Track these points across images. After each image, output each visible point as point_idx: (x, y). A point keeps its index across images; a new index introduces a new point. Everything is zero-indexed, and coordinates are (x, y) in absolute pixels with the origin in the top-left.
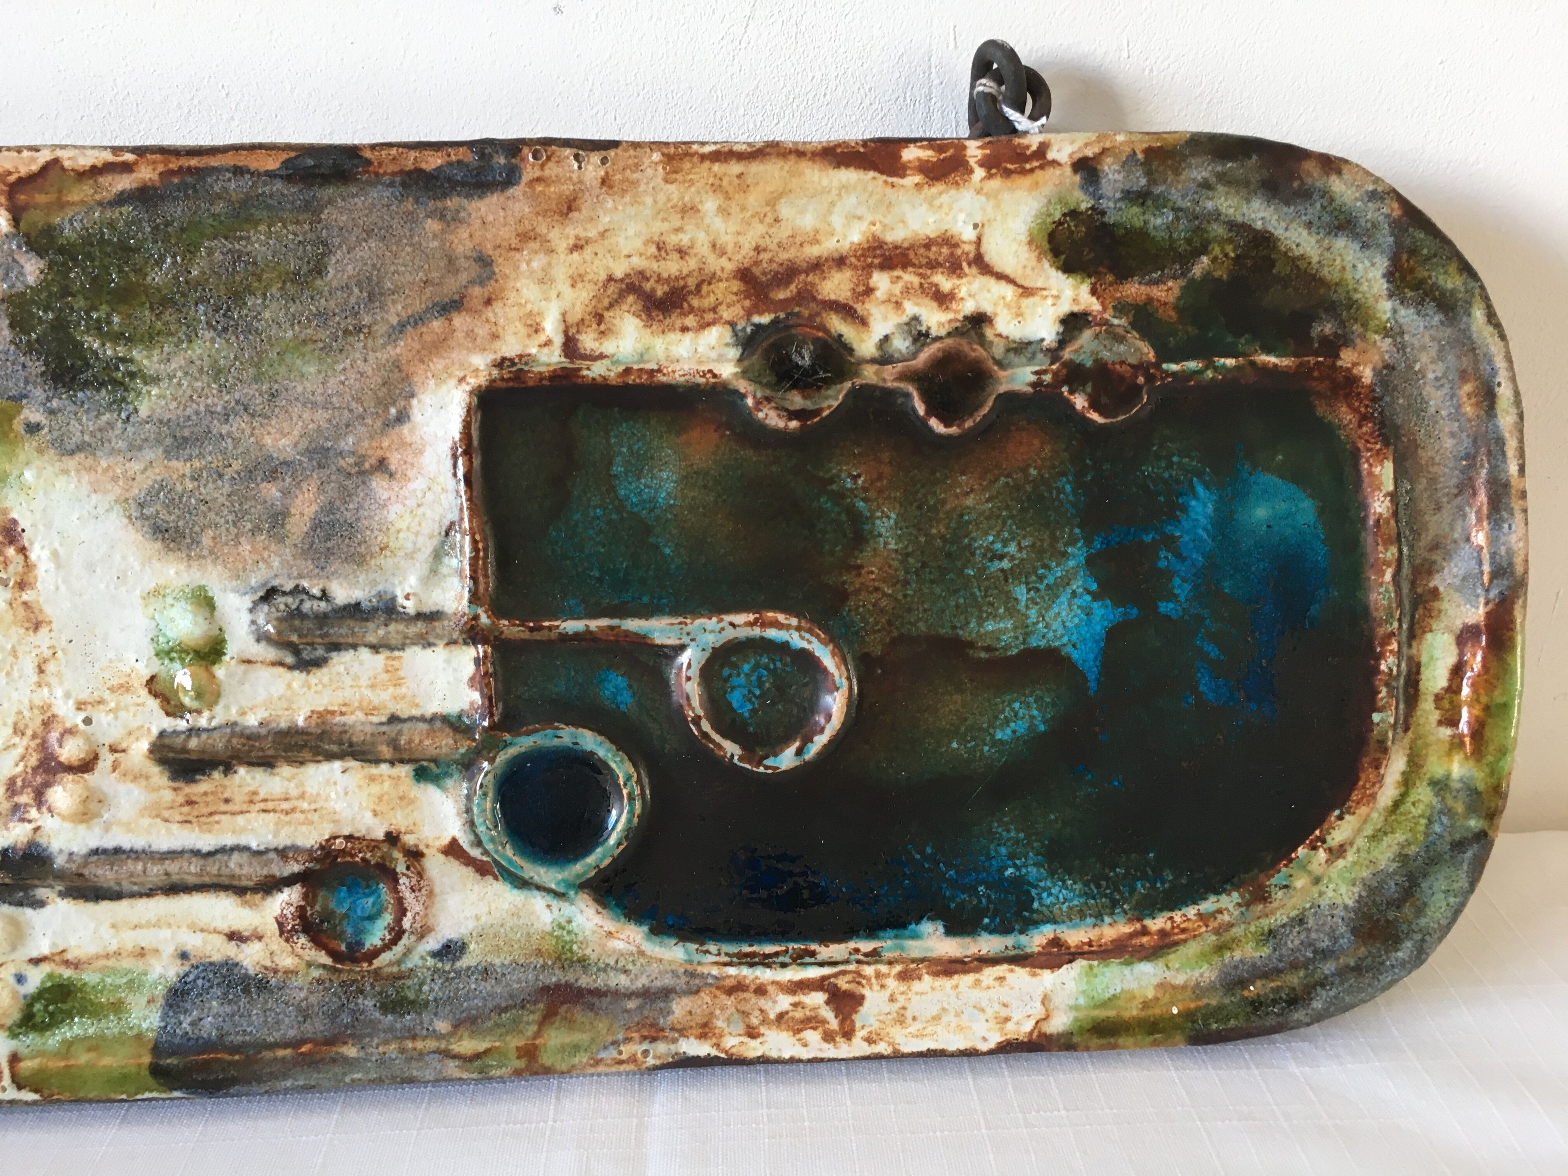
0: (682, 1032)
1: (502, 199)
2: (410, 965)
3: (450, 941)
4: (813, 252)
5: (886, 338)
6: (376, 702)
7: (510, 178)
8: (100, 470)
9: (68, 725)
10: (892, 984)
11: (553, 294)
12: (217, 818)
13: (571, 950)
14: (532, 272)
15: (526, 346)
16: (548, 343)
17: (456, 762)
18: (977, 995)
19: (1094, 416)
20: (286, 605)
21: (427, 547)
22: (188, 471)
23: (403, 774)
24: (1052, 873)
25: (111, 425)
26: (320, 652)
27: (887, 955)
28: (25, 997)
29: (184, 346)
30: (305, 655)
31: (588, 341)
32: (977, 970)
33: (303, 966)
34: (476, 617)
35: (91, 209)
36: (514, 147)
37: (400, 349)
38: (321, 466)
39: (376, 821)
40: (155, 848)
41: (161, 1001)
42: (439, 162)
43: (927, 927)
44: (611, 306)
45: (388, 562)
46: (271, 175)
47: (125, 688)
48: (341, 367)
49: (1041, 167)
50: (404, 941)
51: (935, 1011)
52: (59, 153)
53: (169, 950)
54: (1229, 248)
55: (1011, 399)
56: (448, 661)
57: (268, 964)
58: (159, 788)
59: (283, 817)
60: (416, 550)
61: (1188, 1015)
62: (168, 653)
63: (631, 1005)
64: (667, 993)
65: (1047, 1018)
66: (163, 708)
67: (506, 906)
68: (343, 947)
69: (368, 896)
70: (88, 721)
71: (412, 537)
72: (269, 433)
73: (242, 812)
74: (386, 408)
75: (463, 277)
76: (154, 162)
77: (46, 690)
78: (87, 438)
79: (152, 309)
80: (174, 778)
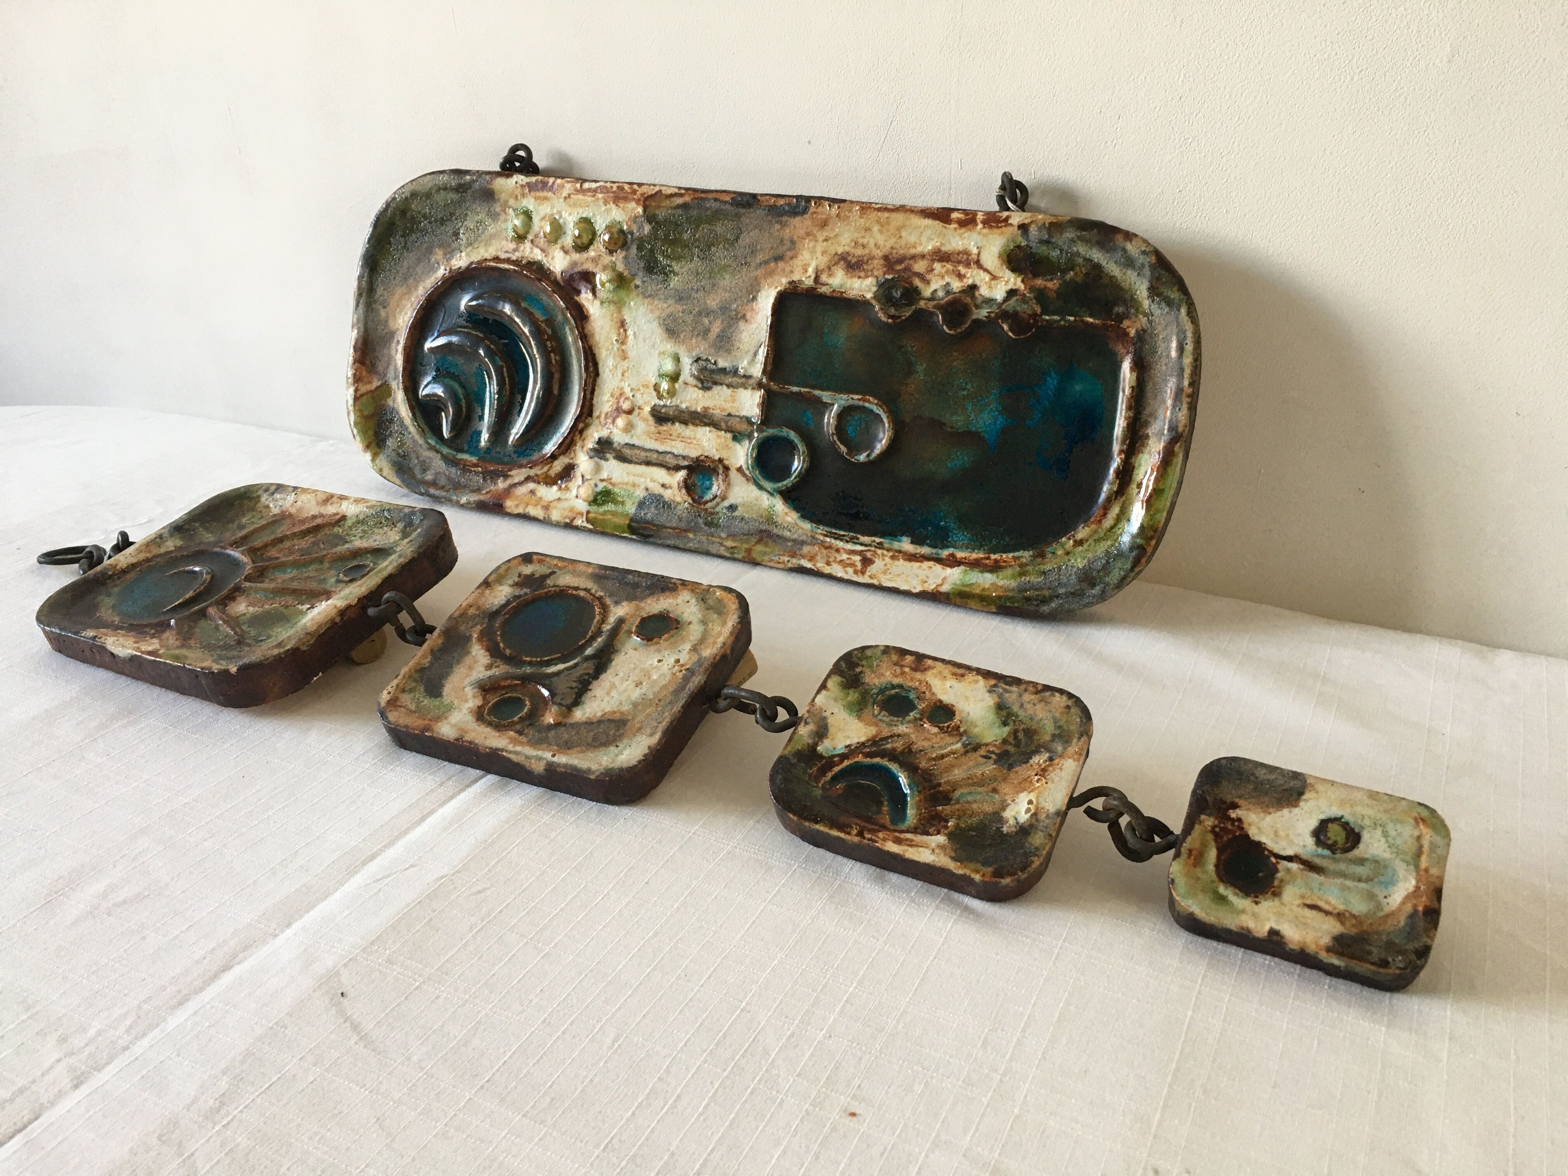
0: (803, 557)
1: (802, 219)
2: (718, 510)
3: (732, 504)
4: (913, 251)
5: (935, 291)
6: (725, 407)
7: (805, 211)
8: (654, 305)
9: (627, 397)
10: (887, 560)
11: (815, 258)
12: (666, 440)
13: (772, 518)
14: (809, 248)
15: (801, 277)
16: (810, 276)
17: (746, 435)
18: (920, 572)
19: (1011, 334)
20: (703, 364)
21: (752, 350)
22: (681, 310)
23: (729, 437)
24: (959, 527)
25: (660, 289)
26: (710, 384)
27: (886, 545)
28: (596, 492)
29: (689, 263)
30: (705, 385)
31: (824, 278)
32: (921, 562)
33: (683, 502)
34: (763, 380)
35: (668, 209)
36: (808, 199)
37: (760, 272)
38: (723, 314)
39: (717, 453)
40: (645, 447)
41: (637, 504)
42: (783, 202)
43: (904, 539)
44: (834, 265)
45: (738, 354)
46: (727, 202)
47: (646, 386)
48: (737, 277)
49: (1005, 226)
50: (718, 500)
51: (898, 573)
52: (662, 188)
53: (643, 486)
54: (1083, 269)
55: (977, 322)
56: (752, 396)
57: (672, 498)
58: (650, 426)
59: (687, 444)
60: (749, 351)
61: (999, 598)
62: (662, 376)
63: (789, 544)
64: (803, 543)
65: (941, 585)
66: (657, 396)
67: (754, 495)
68: (697, 498)
69: (708, 480)
70: (633, 396)
71: (748, 345)
72: (709, 299)
73: (674, 440)
74: (750, 295)
75: (785, 248)
76: (690, 194)
77: (623, 382)
78: (652, 293)
79: (681, 248)
80: (656, 422)
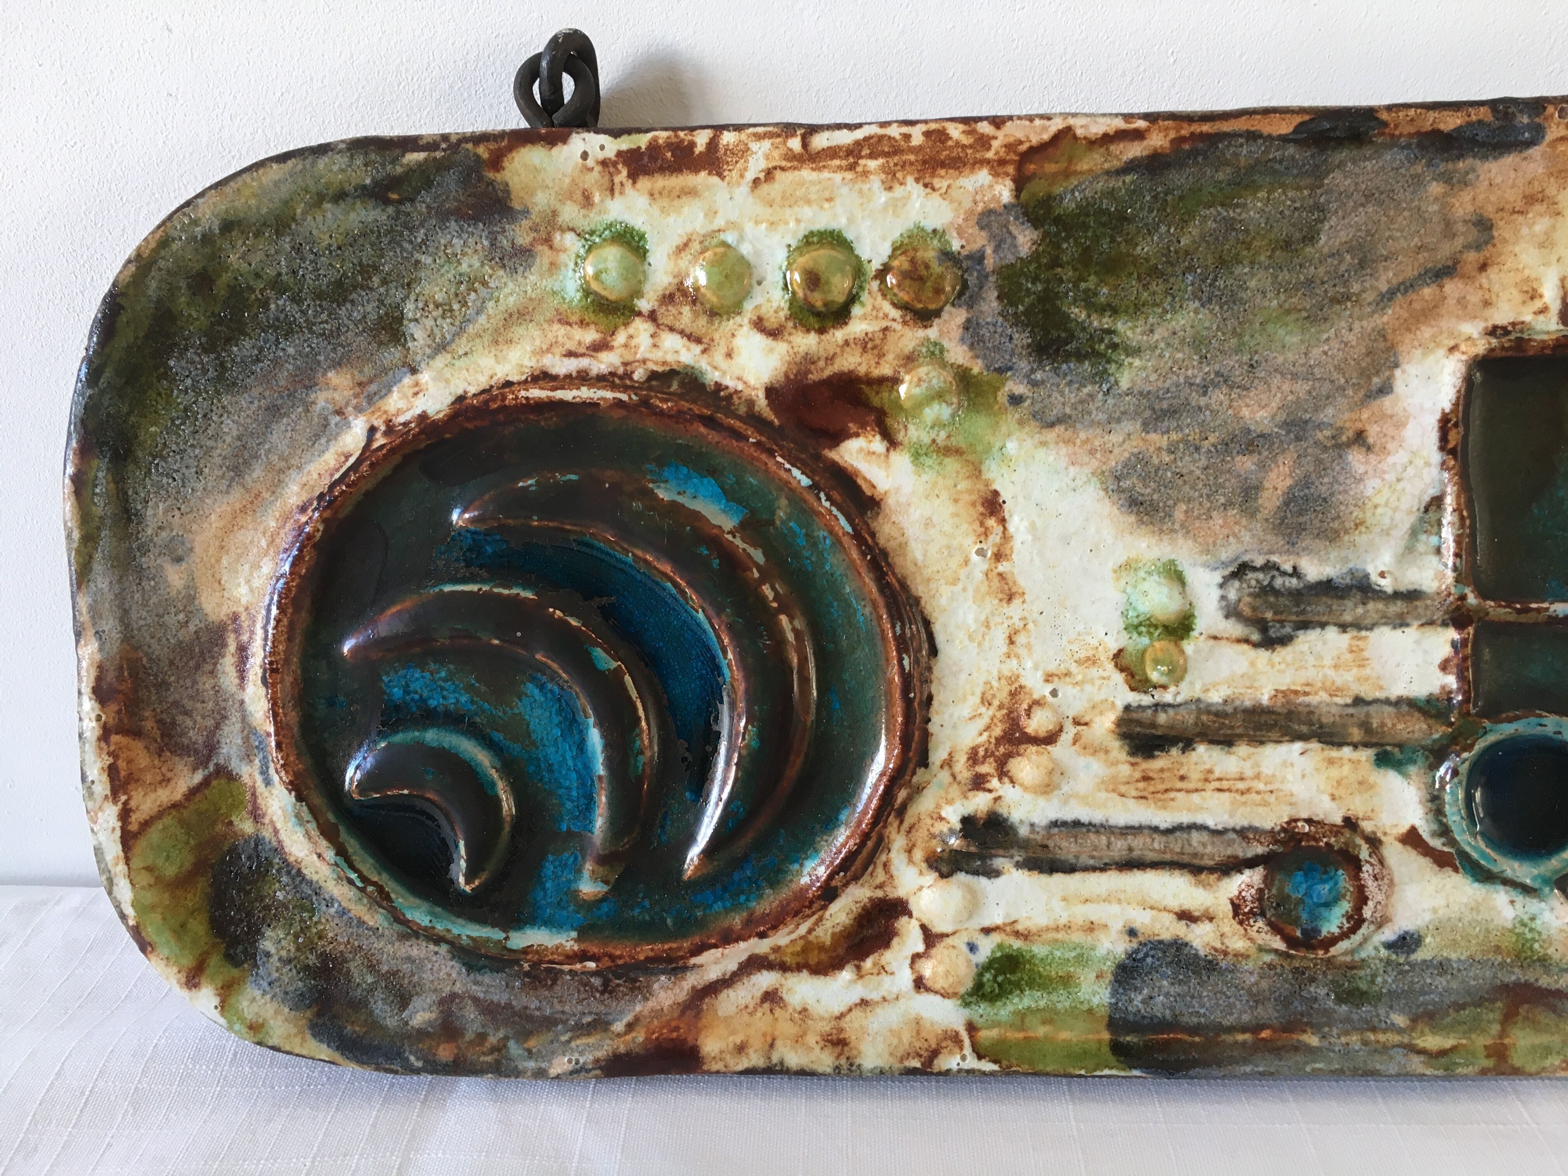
1: (1517, 159)
2: (1363, 955)
3: (1407, 933)
6: (1339, 682)
8: (1078, 441)
9: (1036, 696)
11: (1554, 259)
12: (1172, 795)
13: (1531, 948)
14: (1534, 236)
15: (1520, 313)
16: (1543, 311)
17: (1424, 748)
20: (1257, 581)
21: (1406, 521)
22: (1164, 443)
23: (1364, 759)
25: (1091, 396)
28: (977, 966)
29: (1169, 316)
30: (1272, 633)
33: (1253, 951)
34: (1463, 598)
35: (1096, 178)
36: (1539, 106)
37: (1387, 317)
38: (1298, 439)
39: (1334, 805)
40: (1112, 822)
41: (1109, 977)
42: (1459, 122)
45: (1361, 539)
46: (1284, 139)
47: (1091, 661)
48: (1325, 336)
50: (1364, 930)
52: (1071, 121)
53: (1117, 925)
56: (1419, 643)
57: (1218, 945)
58: (1118, 763)
59: (1238, 797)
60: (1393, 526)
62: (1136, 627)
66: (1127, 682)
67: (1465, 900)
68: (1298, 934)
69: (1323, 882)
70: (1054, 693)
71: (1390, 513)
72: (1247, 406)
73: (1197, 790)
74: (1369, 378)
75: (1459, 242)
76: (1167, 129)
77: (1014, 662)
78: (1068, 410)
79: (1139, 279)
80: (1133, 752)
